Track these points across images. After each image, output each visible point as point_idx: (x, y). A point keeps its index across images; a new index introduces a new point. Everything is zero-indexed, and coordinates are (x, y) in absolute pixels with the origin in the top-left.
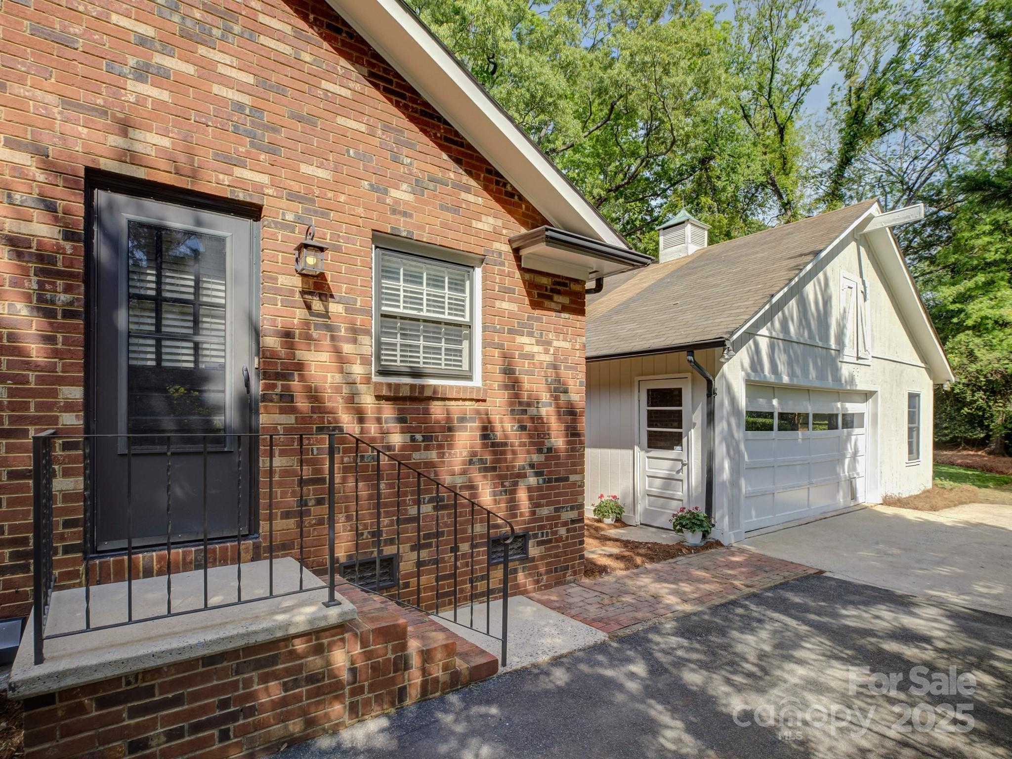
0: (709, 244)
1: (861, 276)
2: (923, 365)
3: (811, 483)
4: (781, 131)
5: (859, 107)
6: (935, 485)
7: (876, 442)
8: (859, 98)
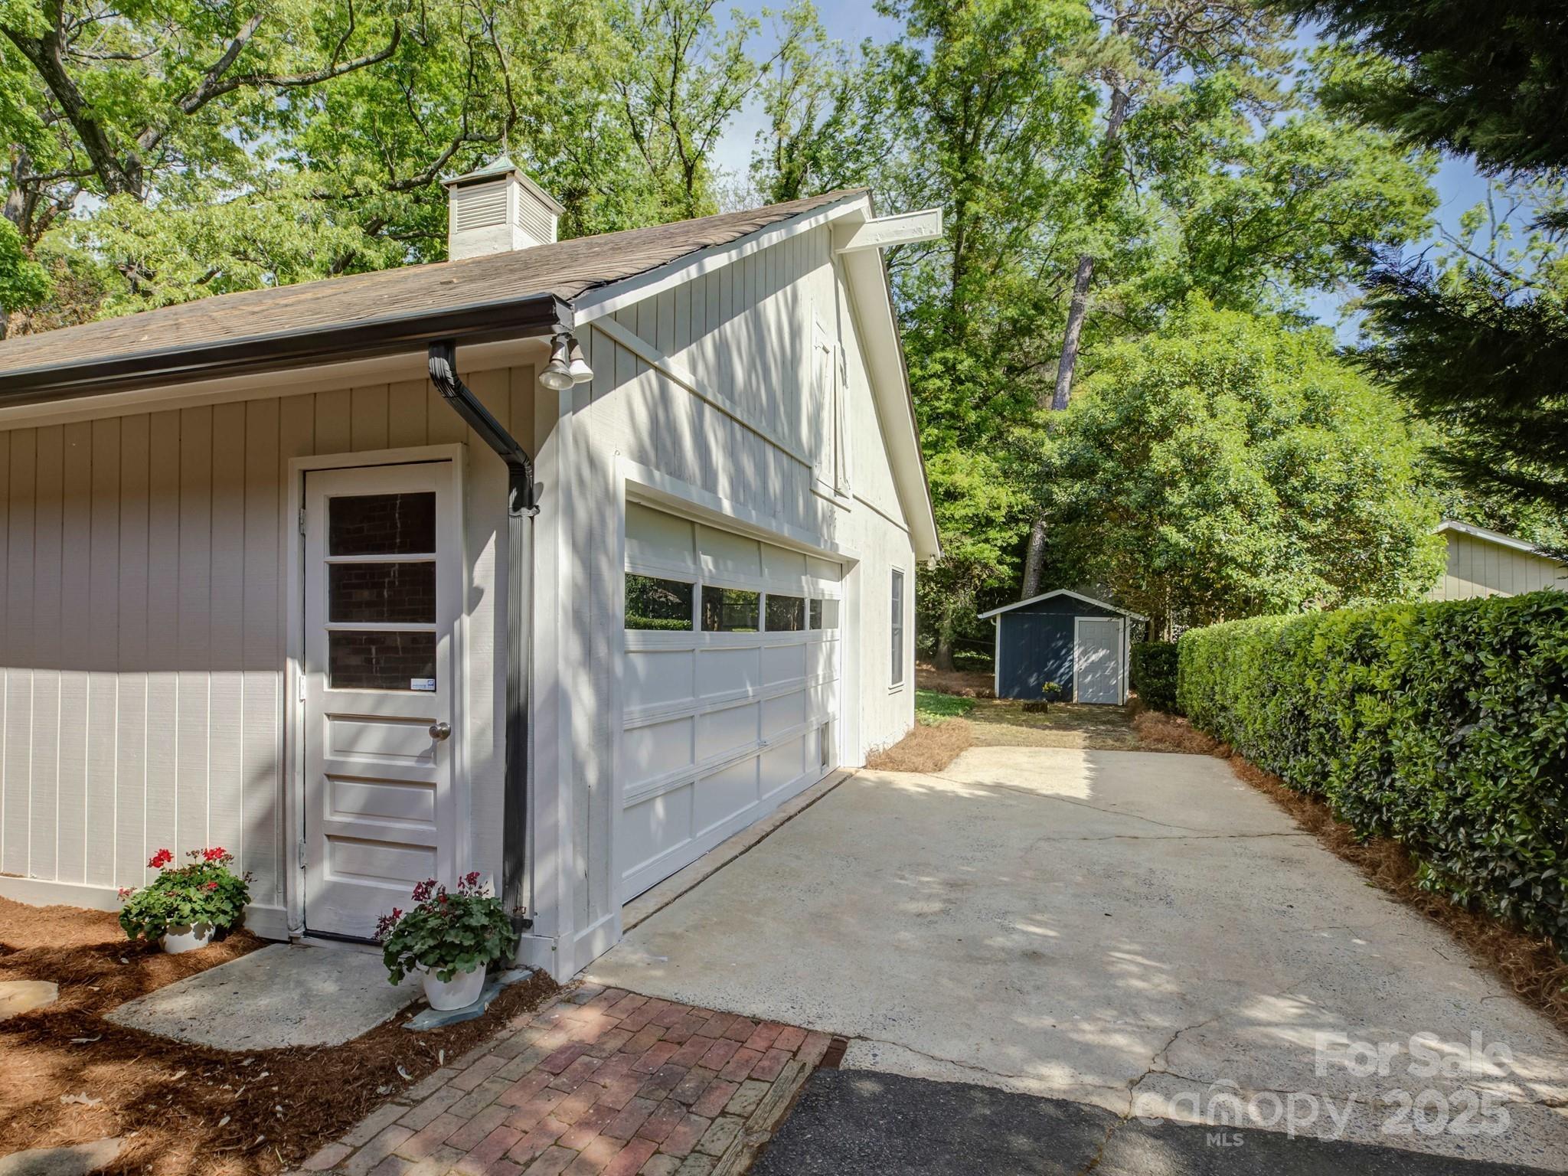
0: (560, 239)
1: (840, 340)
2: (905, 527)
3: (763, 745)
4: (689, 171)
5: (790, 173)
6: (917, 721)
7: (856, 653)
8: (790, 159)
